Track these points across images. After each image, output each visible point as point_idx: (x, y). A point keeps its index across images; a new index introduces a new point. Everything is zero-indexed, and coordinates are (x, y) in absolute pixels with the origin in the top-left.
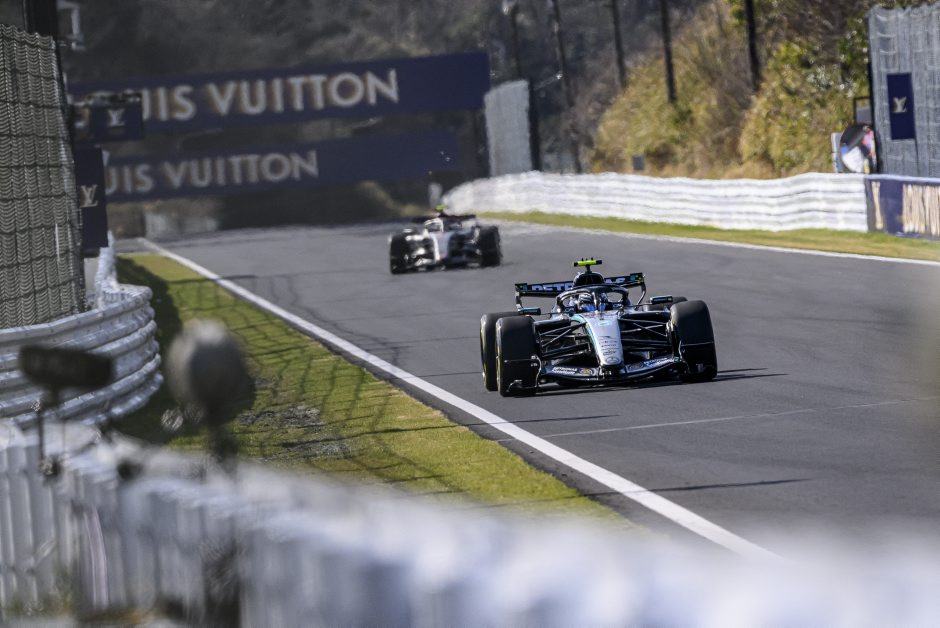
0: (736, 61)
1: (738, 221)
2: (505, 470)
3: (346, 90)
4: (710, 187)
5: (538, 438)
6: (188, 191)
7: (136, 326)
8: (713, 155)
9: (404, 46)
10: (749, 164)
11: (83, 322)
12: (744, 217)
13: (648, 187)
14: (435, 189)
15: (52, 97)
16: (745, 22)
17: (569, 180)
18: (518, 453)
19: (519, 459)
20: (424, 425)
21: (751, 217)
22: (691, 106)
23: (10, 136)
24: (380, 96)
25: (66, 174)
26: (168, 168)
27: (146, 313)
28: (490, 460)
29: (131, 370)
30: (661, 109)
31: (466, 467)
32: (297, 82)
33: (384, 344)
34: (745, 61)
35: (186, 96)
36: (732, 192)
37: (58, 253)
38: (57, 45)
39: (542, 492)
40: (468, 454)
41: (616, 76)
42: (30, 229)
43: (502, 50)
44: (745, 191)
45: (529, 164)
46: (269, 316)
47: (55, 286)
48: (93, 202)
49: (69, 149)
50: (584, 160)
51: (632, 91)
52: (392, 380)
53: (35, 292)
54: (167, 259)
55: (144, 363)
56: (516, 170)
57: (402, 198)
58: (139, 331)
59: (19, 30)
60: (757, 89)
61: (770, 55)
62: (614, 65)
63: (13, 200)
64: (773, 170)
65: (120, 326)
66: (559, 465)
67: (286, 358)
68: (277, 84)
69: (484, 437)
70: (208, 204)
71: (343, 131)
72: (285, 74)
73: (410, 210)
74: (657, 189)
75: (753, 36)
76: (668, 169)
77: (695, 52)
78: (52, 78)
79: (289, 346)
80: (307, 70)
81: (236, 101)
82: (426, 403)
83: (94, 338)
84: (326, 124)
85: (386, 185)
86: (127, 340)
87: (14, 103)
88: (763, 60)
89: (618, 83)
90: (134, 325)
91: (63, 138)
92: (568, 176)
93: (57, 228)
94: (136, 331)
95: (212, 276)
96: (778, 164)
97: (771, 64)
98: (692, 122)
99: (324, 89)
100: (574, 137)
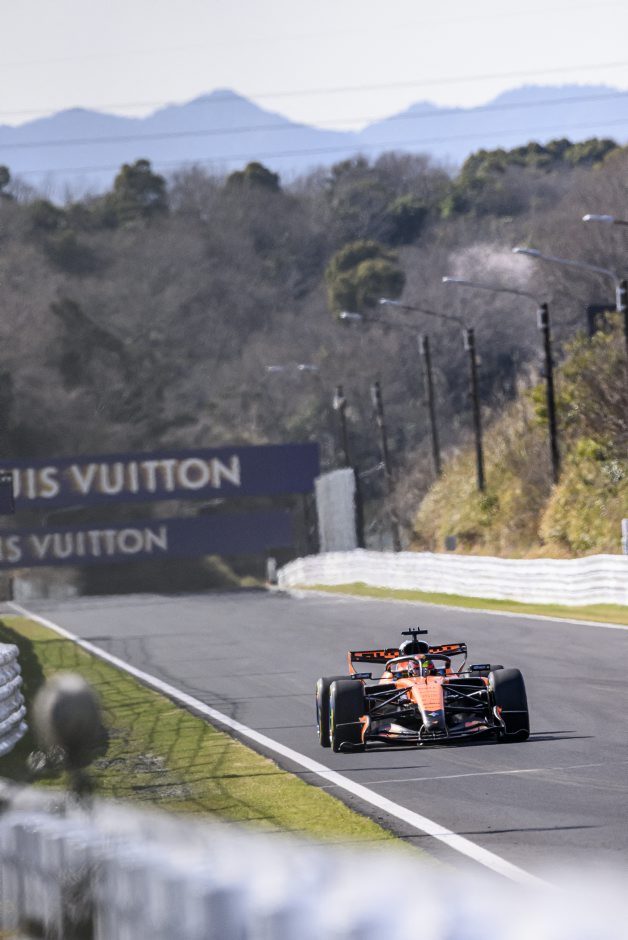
0: (539, 455)
1: (538, 596)
2: (328, 813)
3: (193, 474)
4: (514, 565)
5: (358, 785)
6: (51, 560)
7: (5, 679)
8: (517, 537)
9: (246, 435)
10: (549, 546)
12: (543, 593)
14: (271, 564)
16: (547, 420)
17: (389, 557)
18: (340, 798)
19: (340, 804)
20: (257, 771)
21: (550, 593)
22: (498, 493)
24: (224, 481)
26: (35, 540)
27: (13, 669)
28: (315, 804)
30: (472, 495)
31: (294, 810)
32: (151, 466)
33: (225, 699)
34: (548, 450)
35: (52, 476)
36: (533, 570)
39: (360, 833)
40: (297, 798)
41: (433, 467)
43: (332, 441)
44: (544, 570)
45: (354, 542)
46: (121, 672)
50: (405, 540)
51: (447, 480)
52: (232, 733)
54: (32, 622)
55: (11, 713)
56: (343, 549)
58: (8, 685)
60: (556, 481)
61: (569, 449)
62: (430, 456)
64: (570, 550)
66: (376, 809)
67: (136, 711)
68: (133, 467)
69: (310, 784)
70: (69, 573)
71: (190, 510)
72: (140, 458)
73: (247, 582)
74: (466, 566)
75: (554, 432)
76: (477, 548)
79: (139, 701)
80: (160, 454)
81: (96, 481)
82: (260, 753)
84: (175, 504)
85: (229, 559)
88: (562, 454)
89: (434, 473)
92: (389, 554)
94: (5, 684)
95: (72, 637)
96: (574, 546)
97: (570, 457)
98: (498, 507)
99: (174, 472)
100: (394, 519)
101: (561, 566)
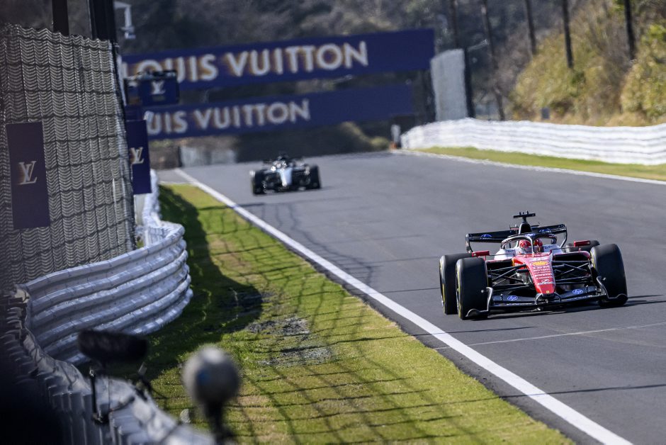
0: (617, 37)
1: (620, 157)
2: (442, 374)
3: (329, 57)
4: (598, 132)
5: (466, 346)
6: (212, 131)
7: (173, 257)
8: (601, 106)
9: (372, 20)
10: (627, 114)
11: (133, 258)
12: (624, 154)
13: (552, 131)
14: (396, 129)
15: (109, 86)
16: (623, 7)
17: (495, 125)
18: (452, 360)
19: (452, 365)
20: (383, 335)
21: (630, 154)
22: (585, 70)
23: (78, 117)
24: (355, 62)
25: (121, 141)
27: (180, 246)
28: (431, 365)
29: (169, 290)
30: (562, 72)
31: (413, 372)
32: (293, 51)
33: (361, 263)
34: (624, 37)
35: (210, 62)
36: (614, 136)
37: (115, 200)
38: (113, 46)
39: (468, 392)
40: (415, 361)
41: (529, 46)
42: (94, 184)
43: (445, 22)
44: (624, 135)
45: (465, 111)
47: (113, 225)
48: (140, 160)
49: (122, 122)
50: (506, 110)
51: (541, 58)
52: (366, 298)
53: (98, 231)
54: (197, 188)
55: (179, 284)
56: (455, 118)
57: (371, 133)
58: (175, 261)
59: (85, 38)
60: (633, 57)
61: (642, 32)
62: (527, 39)
63: (81, 164)
64: (645, 118)
65: (161, 259)
66: (482, 370)
67: (286, 274)
68: (278, 53)
69: (428, 345)
70: (228, 141)
71: (328, 85)
72: (284, 45)
73: (376, 141)
74: (559, 133)
75: (629, 17)
76: (568, 116)
77: (587, 29)
78: (110, 71)
79: (286, 265)
80: (301, 40)
81: (247, 66)
82: (386, 316)
83: (142, 269)
84: (316, 82)
85: (360, 124)
86: (165, 269)
87: (81, 93)
88: (637, 36)
89: (530, 52)
90: (170, 257)
91: (118, 115)
92: (494, 123)
93: (114, 182)
94: (173, 261)
95: (230, 203)
96: (649, 114)
97: (644, 38)
98: (585, 81)
99: (313, 56)
100: (498, 91)
101: (638, 132)
